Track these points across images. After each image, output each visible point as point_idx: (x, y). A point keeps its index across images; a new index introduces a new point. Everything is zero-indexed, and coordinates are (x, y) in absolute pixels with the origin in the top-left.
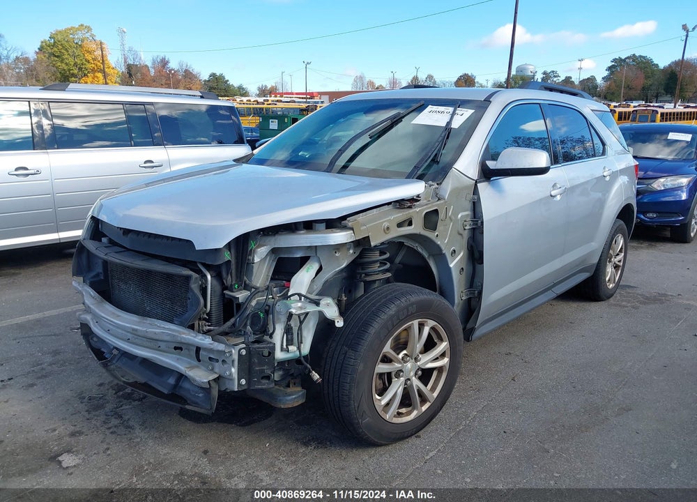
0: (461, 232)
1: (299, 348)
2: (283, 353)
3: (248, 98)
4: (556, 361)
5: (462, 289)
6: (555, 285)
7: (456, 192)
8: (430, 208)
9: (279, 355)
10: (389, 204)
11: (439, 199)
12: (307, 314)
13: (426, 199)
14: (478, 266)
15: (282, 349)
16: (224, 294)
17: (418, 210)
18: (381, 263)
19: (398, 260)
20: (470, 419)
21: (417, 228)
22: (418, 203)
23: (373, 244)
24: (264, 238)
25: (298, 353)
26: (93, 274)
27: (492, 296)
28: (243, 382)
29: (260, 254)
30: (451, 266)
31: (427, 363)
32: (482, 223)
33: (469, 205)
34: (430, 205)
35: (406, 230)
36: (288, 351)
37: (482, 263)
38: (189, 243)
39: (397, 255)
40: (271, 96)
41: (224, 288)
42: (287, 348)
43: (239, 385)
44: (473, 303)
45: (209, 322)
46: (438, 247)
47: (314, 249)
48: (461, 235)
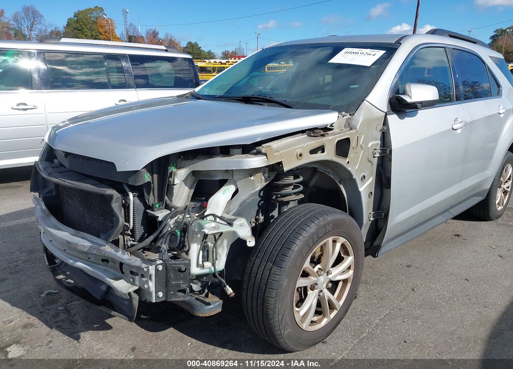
0: (371, 159)
1: (213, 265)
2: (199, 268)
3: (214, 60)
4: (452, 274)
5: (371, 211)
6: (452, 207)
7: (368, 122)
8: (342, 136)
9: (195, 270)
10: (303, 132)
11: (351, 129)
12: (221, 233)
13: (338, 128)
14: (385, 191)
15: (198, 265)
16: (147, 213)
17: (330, 138)
18: (294, 186)
19: (312, 184)
20: (373, 326)
21: (329, 155)
22: (331, 132)
23: (286, 169)
24: (184, 162)
25: (213, 268)
26: (47, 190)
27: (397, 218)
28: (161, 294)
29: (180, 176)
30: (361, 189)
31: (336, 276)
32: (391, 151)
33: (379, 135)
34: (342, 134)
35: (319, 156)
36: (203, 266)
37: (389, 187)
38: (112, 165)
39: (311, 179)
40: (231, 59)
41: (147, 207)
42: (203, 264)
43: (157, 297)
44: (380, 223)
45: (133, 238)
46: (349, 172)
47: (231, 173)
48: (371, 162)
